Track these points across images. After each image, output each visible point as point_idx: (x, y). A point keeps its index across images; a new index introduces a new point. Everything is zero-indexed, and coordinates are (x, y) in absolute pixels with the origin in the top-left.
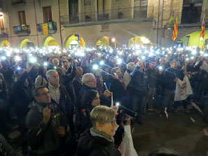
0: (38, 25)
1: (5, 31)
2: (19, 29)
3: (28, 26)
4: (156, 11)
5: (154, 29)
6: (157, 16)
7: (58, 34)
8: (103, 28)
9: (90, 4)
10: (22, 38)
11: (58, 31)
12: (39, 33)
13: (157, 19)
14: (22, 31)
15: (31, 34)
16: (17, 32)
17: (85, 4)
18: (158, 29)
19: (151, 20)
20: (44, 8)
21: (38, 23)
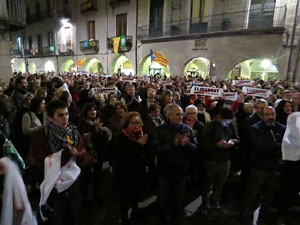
0: (108, 39)
1: (71, 48)
2: (86, 44)
3: (97, 42)
4: (290, 16)
5: (285, 47)
6: (292, 24)
7: (133, 52)
8: (196, 45)
9: (180, 8)
10: (89, 57)
11: (133, 48)
12: (110, 51)
13: (291, 30)
14: (90, 48)
15: (100, 52)
16: (83, 49)
17: (173, 9)
18: (292, 47)
19: (280, 31)
20: (118, 16)
21: (109, 37)
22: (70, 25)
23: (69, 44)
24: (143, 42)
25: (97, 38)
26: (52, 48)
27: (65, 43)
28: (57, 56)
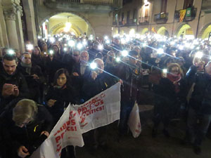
0: (176, 12)
1: (147, 20)
2: (158, 17)
3: (167, 14)
7: (196, 21)
10: (160, 25)
11: (197, 17)
12: (176, 21)
14: (161, 19)
15: (168, 22)
16: (156, 20)
21: (177, 9)
22: (149, 3)
23: (146, 17)
24: (206, 12)
25: (167, 12)
26: (135, 21)
27: (144, 16)
28: (138, 26)
